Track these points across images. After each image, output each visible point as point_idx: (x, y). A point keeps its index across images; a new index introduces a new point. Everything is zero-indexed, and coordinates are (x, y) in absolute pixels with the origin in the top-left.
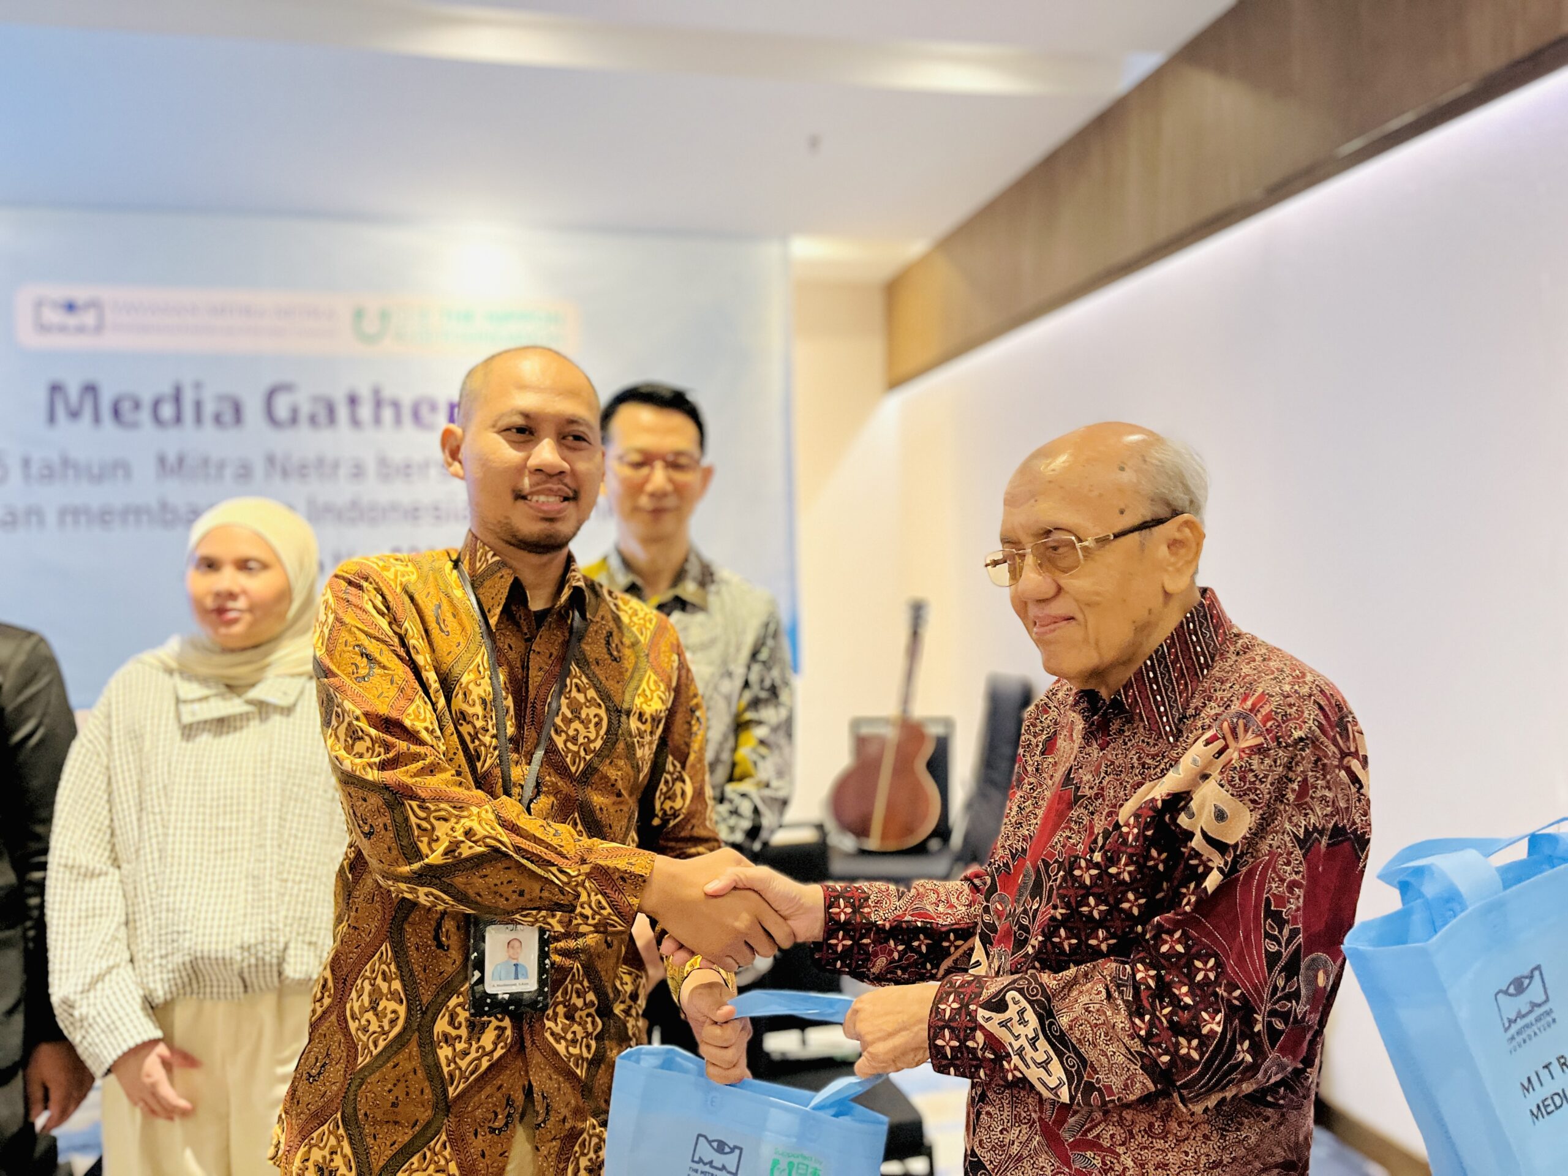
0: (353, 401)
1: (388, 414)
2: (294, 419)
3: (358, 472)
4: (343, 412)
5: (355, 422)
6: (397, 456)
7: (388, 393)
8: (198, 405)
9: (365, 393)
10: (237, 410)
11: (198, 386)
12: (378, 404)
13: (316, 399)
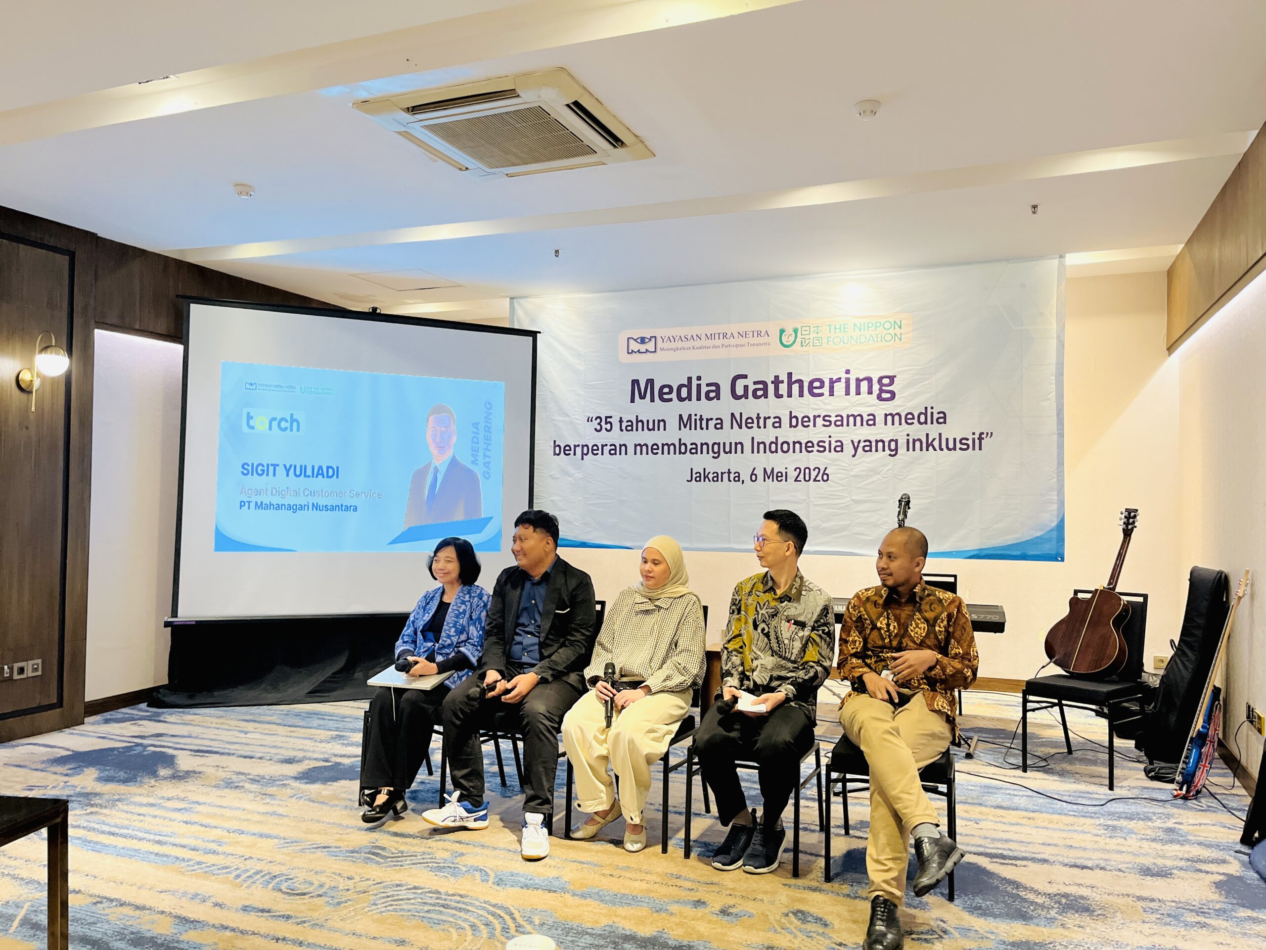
2: (745, 394)
4: (771, 388)
5: (778, 395)
7: (796, 376)
8: (699, 389)
10: (718, 390)
11: (699, 377)
13: (758, 382)
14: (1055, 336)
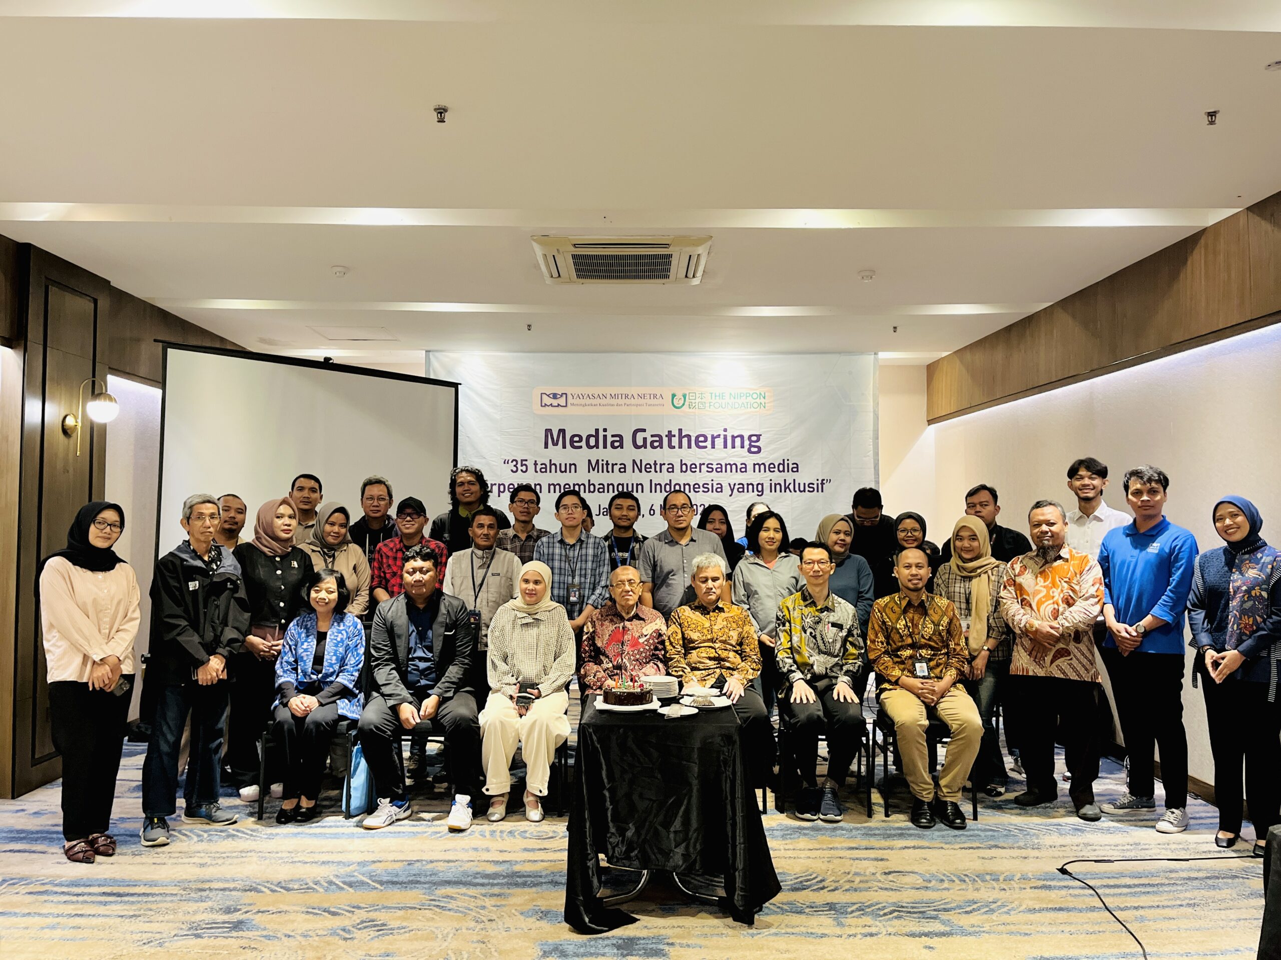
0: (670, 436)
1: (685, 440)
2: (645, 445)
3: (671, 469)
4: (665, 440)
5: (671, 446)
6: (689, 461)
7: (685, 432)
8: (605, 439)
9: (675, 432)
10: (621, 441)
11: (605, 429)
12: (681, 438)
13: (654, 435)
14: (872, 410)
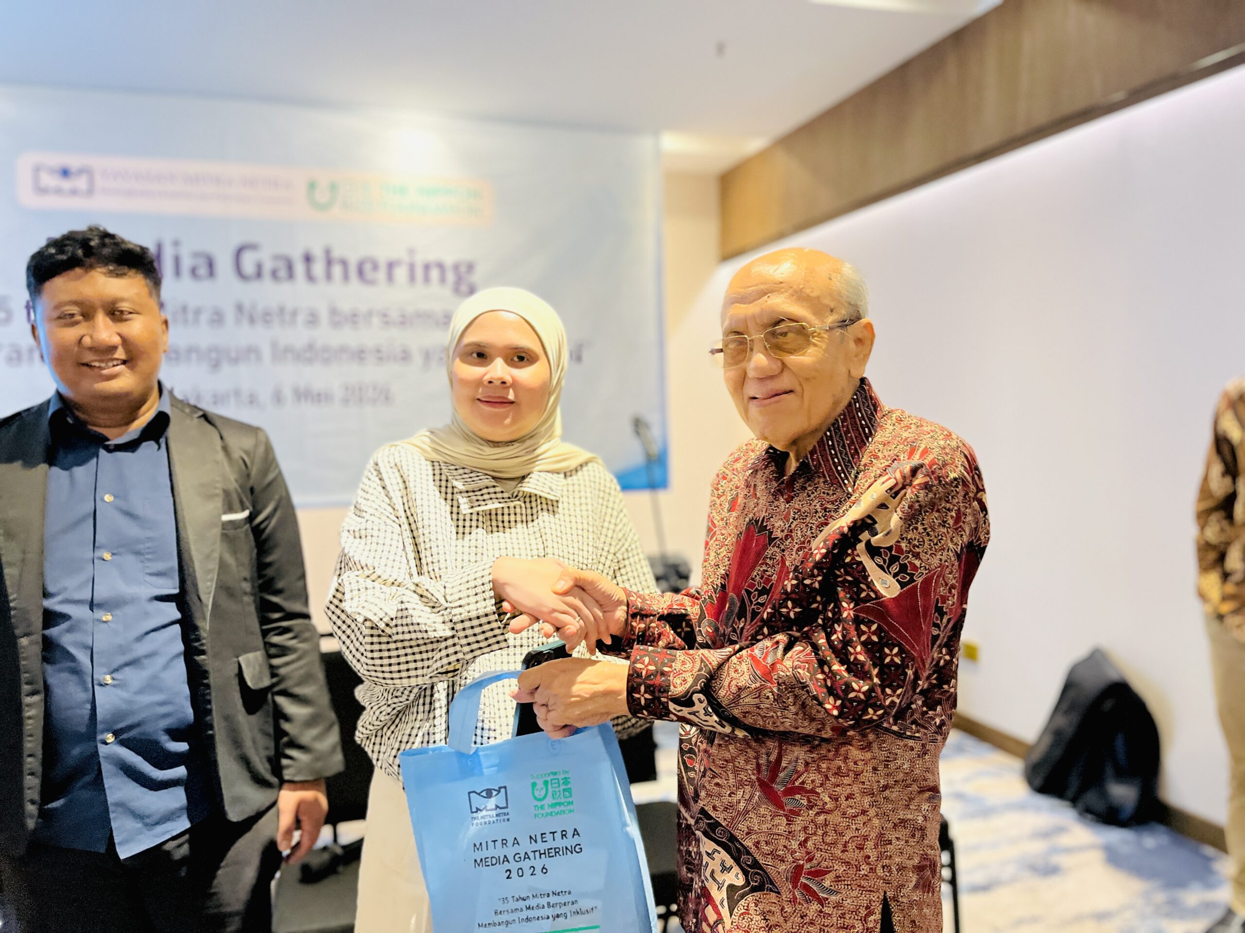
0: (308, 259)
1: (337, 270)
2: (259, 274)
3: (313, 320)
4: (300, 268)
5: (310, 277)
6: (345, 307)
7: (336, 254)
8: (177, 260)
9: (318, 253)
10: (211, 265)
11: (176, 243)
12: (329, 262)
13: (277, 257)
